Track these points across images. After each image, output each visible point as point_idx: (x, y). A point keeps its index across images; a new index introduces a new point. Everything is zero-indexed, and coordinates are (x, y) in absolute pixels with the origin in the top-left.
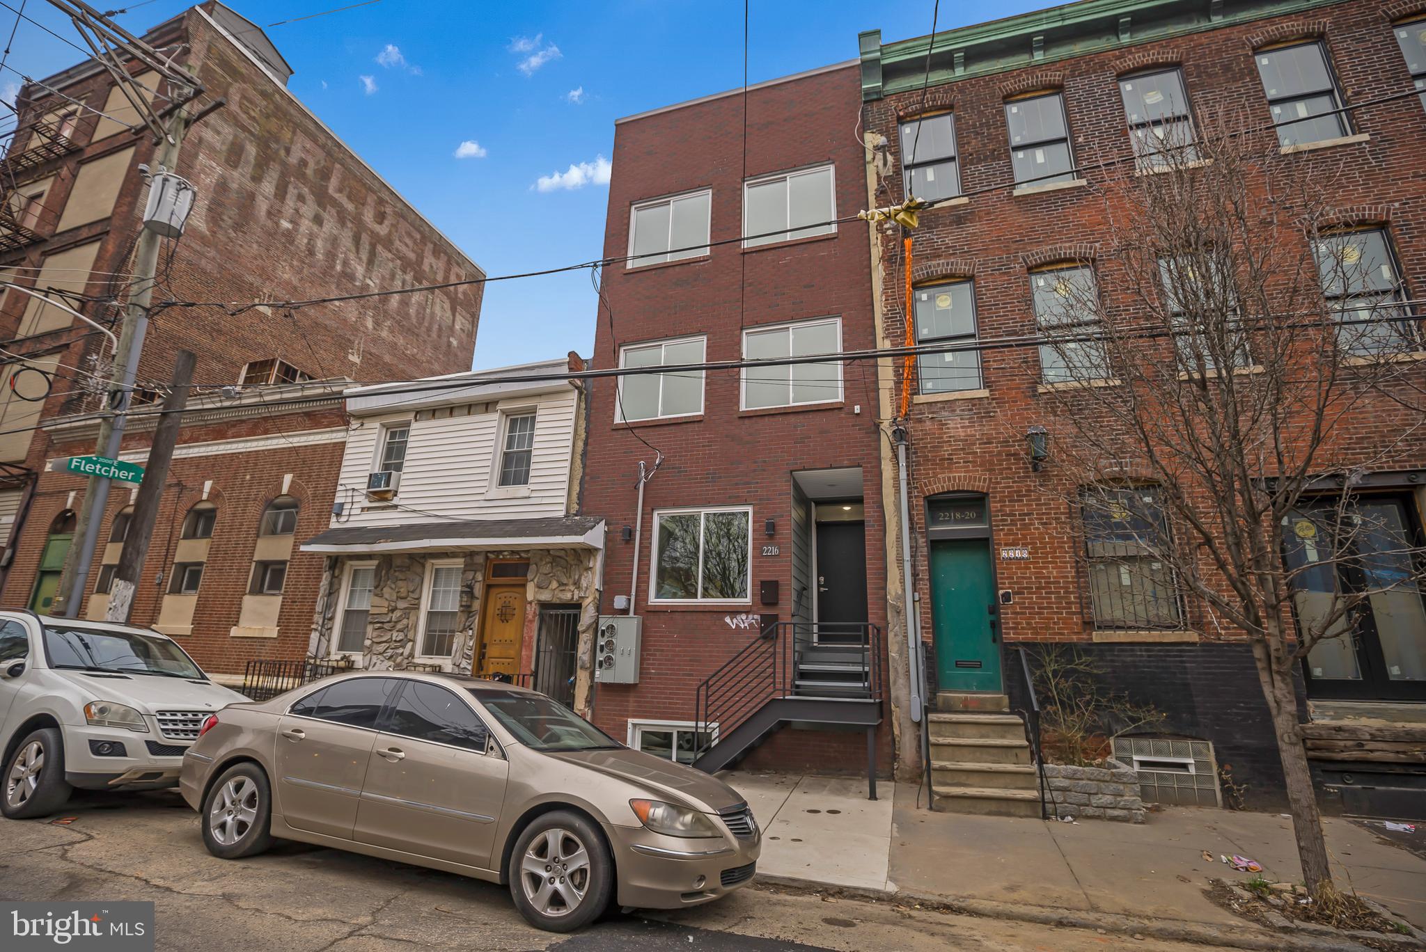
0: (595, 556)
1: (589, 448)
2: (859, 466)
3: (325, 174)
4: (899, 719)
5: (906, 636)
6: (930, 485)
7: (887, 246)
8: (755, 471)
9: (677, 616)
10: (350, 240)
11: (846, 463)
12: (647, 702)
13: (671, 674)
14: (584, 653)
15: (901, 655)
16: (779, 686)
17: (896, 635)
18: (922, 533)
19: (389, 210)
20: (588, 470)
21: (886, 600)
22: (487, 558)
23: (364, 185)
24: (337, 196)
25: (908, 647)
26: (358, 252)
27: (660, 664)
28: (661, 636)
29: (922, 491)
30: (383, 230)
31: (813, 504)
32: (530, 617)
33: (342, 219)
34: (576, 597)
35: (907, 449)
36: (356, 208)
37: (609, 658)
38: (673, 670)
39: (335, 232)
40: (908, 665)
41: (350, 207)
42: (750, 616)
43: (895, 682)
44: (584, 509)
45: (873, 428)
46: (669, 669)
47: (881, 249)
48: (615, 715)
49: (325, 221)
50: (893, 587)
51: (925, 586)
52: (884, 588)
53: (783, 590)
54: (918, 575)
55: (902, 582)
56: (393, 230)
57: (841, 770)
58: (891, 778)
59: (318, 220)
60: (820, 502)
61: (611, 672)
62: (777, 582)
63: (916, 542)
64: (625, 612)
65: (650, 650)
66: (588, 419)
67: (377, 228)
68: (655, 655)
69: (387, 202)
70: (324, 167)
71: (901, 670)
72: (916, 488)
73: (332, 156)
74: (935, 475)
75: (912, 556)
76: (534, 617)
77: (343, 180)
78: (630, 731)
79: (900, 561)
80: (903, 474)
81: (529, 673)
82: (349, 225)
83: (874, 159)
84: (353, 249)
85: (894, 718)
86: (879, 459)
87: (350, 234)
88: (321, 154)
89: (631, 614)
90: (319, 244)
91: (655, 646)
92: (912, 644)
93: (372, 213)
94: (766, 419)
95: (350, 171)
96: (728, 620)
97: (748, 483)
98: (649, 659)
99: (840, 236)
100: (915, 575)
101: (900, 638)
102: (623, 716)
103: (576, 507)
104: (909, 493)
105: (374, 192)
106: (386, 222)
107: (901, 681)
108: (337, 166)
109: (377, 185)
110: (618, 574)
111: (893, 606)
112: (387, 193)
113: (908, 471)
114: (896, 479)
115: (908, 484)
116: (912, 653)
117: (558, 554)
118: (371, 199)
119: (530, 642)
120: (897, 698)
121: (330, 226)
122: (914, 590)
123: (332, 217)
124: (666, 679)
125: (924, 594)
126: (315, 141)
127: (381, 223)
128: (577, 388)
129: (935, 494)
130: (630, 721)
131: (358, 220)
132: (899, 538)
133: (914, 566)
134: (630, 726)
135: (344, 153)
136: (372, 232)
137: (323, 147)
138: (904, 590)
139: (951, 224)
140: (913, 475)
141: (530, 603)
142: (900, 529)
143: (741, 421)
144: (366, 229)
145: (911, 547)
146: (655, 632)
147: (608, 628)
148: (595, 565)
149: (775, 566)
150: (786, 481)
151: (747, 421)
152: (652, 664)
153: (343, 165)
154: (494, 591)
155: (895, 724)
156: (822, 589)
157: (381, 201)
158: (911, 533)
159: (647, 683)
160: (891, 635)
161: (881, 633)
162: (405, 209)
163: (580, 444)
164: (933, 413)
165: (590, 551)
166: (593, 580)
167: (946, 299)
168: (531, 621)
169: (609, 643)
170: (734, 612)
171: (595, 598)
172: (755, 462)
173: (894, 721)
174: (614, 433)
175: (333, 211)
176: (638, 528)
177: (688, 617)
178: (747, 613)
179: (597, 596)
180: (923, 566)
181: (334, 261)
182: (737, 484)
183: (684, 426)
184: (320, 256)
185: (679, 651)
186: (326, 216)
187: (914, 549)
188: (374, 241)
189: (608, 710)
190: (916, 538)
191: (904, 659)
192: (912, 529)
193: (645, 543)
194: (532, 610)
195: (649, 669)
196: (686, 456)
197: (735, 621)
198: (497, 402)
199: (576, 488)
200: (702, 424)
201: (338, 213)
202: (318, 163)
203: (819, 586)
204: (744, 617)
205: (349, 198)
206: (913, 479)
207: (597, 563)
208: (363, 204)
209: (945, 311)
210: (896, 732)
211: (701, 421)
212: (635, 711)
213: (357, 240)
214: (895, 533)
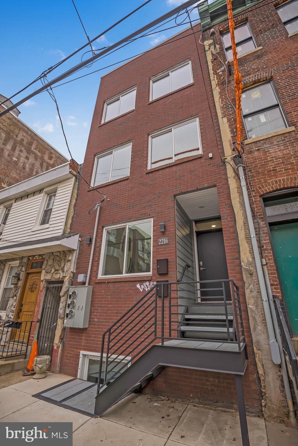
0: (73, 254)
1: (77, 202)
2: (215, 186)
3: (30, 144)
4: (261, 361)
5: (259, 292)
6: (263, 187)
7: (220, 78)
8: (154, 198)
9: (111, 285)
10: (39, 165)
11: (206, 185)
12: (91, 340)
13: (106, 322)
14: (61, 309)
15: (257, 307)
16: (159, 334)
17: (251, 291)
18: (261, 218)
19: (54, 156)
20: (76, 212)
21: (241, 267)
22: (29, 259)
23: (45, 148)
24: (34, 151)
25: (262, 300)
26: (42, 168)
27: (100, 316)
28: (102, 298)
29: (258, 192)
30: (51, 162)
31: (194, 223)
32: (41, 289)
33: (36, 158)
34: (61, 276)
35: (244, 170)
36: (42, 155)
37: (72, 312)
38: (107, 319)
39: (33, 162)
40: (264, 315)
41: (39, 154)
42: (151, 283)
43: (255, 329)
44: (72, 231)
45: (221, 164)
46: (104, 319)
47: (216, 81)
48: (74, 348)
49: (30, 159)
50: (245, 257)
51: (269, 254)
52: (239, 258)
53: (171, 265)
54: (263, 247)
55: (252, 252)
56: (55, 162)
57: (217, 402)
58: (260, 415)
59: (27, 158)
60: (197, 222)
61: (72, 320)
62: (167, 259)
63: (259, 225)
64: (84, 283)
65: (95, 307)
66: (78, 189)
67: (49, 161)
68: (97, 310)
69: (53, 153)
70: (30, 141)
71: (259, 319)
72: (254, 191)
73: (33, 138)
74: (266, 181)
75: (256, 234)
76: (43, 289)
77: (37, 146)
78: (81, 359)
79: (248, 238)
80: (243, 183)
81: (36, 320)
82: (39, 160)
83: (209, 49)
84: (40, 168)
85: (257, 359)
86: (227, 179)
87: (39, 163)
88: (29, 138)
89: (87, 285)
90: (27, 166)
91: (98, 304)
92: (265, 298)
93: (48, 156)
94: (160, 172)
95: (40, 143)
96: (138, 286)
97: (150, 205)
98: (94, 312)
99: (195, 84)
100: (260, 247)
101: (255, 293)
102: (78, 348)
103: (69, 230)
104: (249, 195)
105: (48, 150)
106: (53, 160)
107: (260, 328)
108: (35, 141)
109: (50, 148)
110: (83, 263)
111: (247, 270)
112: (53, 150)
113: (246, 182)
114: (240, 188)
115: (248, 189)
116: (266, 305)
117: (56, 254)
118: (47, 152)
119: (40, 302)
120: (258, 342)
121: (32, 160)
122: (262, 257)
123: (32, 157)
124: (103, 325)
125: (269, 259)
126: (27, 133)
127: (51, 160)
128: (74, 176)
129: (267, 193)
130: (82, 352)
131: (42, 159)
132: (246, 223)
133: (259, 241)
134: (81, 356)
135: (38, 138)
136: (47, 163)
137: (30, 135)
138: (254, 258)
139: (254, 60)
140: (250, 183)
141: (42, 281)
142: (246, 218)
143: (148, 175)
144: (45, 161)
145: (255, 228)
146: (99, 295)
147: (73, 293)
148: (72, 258)
149: (166, 251)
150: (172, 201)
151: (150, 175)
152: (96, 315)
153: (37, 141)
154: (30, 276)
155: (259, 365)
156: (202, 269)
157: (51, 153)
158: (254, 219)
159: (92, 327)
160: (247, 292)
161: (240, 290)
162: (60, 156)
163: (74, 201)
164: (259, 147)
165: (71, 251)
166: (71, 267)
167: (257, 94)
168: (41, 291)
169: (73, 303)
170: (142, 281)
171: (70, 277)
172: (155, 194)
173: (257, 362)
174: (89, 193)
175: (33, 156)
176: (94, 237)
177: (117, 285)
178: (150, 281)
179: (72, 275)
180: (265, 240)
181: (33, 171)
182: (145, 207)
183: (120, 183)
184: (27, 170)
185: (111, 307)
186: (30, 157)
187: (257, 230)
188: (48, 165)
189: (71, 344)
190: (257, 222)
191: (260, 310)
192: (254, 217)
193: (98, 245)
194: (43, 285)
195: (94, 318)
196: (120, 197)
197: (142, 286)
198: (43, 189)
199: (70, 221)
200: (128, 181)
201: (35, 156)
202: (28, 140)
203: (200, 266)
204: (147, 283)
205: (39, 151)
206: (251, 186)
207: (73, 258)
208: (44, 154)
209: (258, 99)
210: (261, 372)
211: (128, 179)
212: (84, 346)
213: (41, 165)
214: (242, 220)
